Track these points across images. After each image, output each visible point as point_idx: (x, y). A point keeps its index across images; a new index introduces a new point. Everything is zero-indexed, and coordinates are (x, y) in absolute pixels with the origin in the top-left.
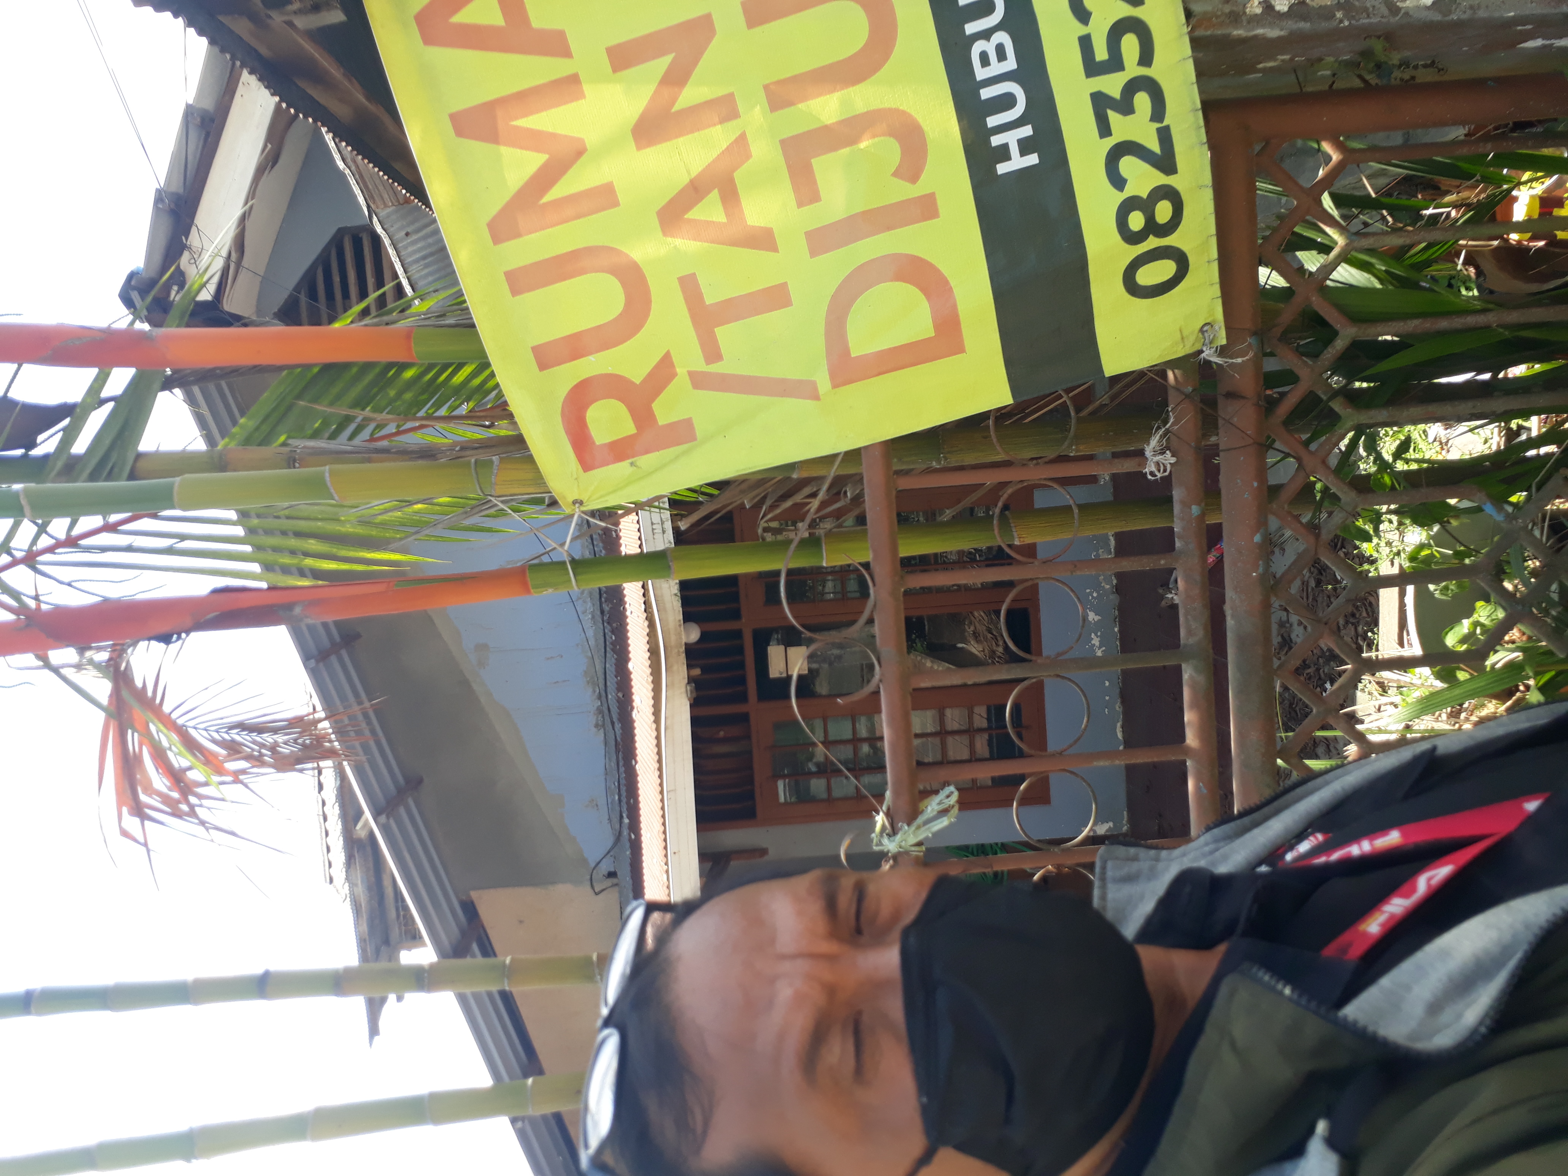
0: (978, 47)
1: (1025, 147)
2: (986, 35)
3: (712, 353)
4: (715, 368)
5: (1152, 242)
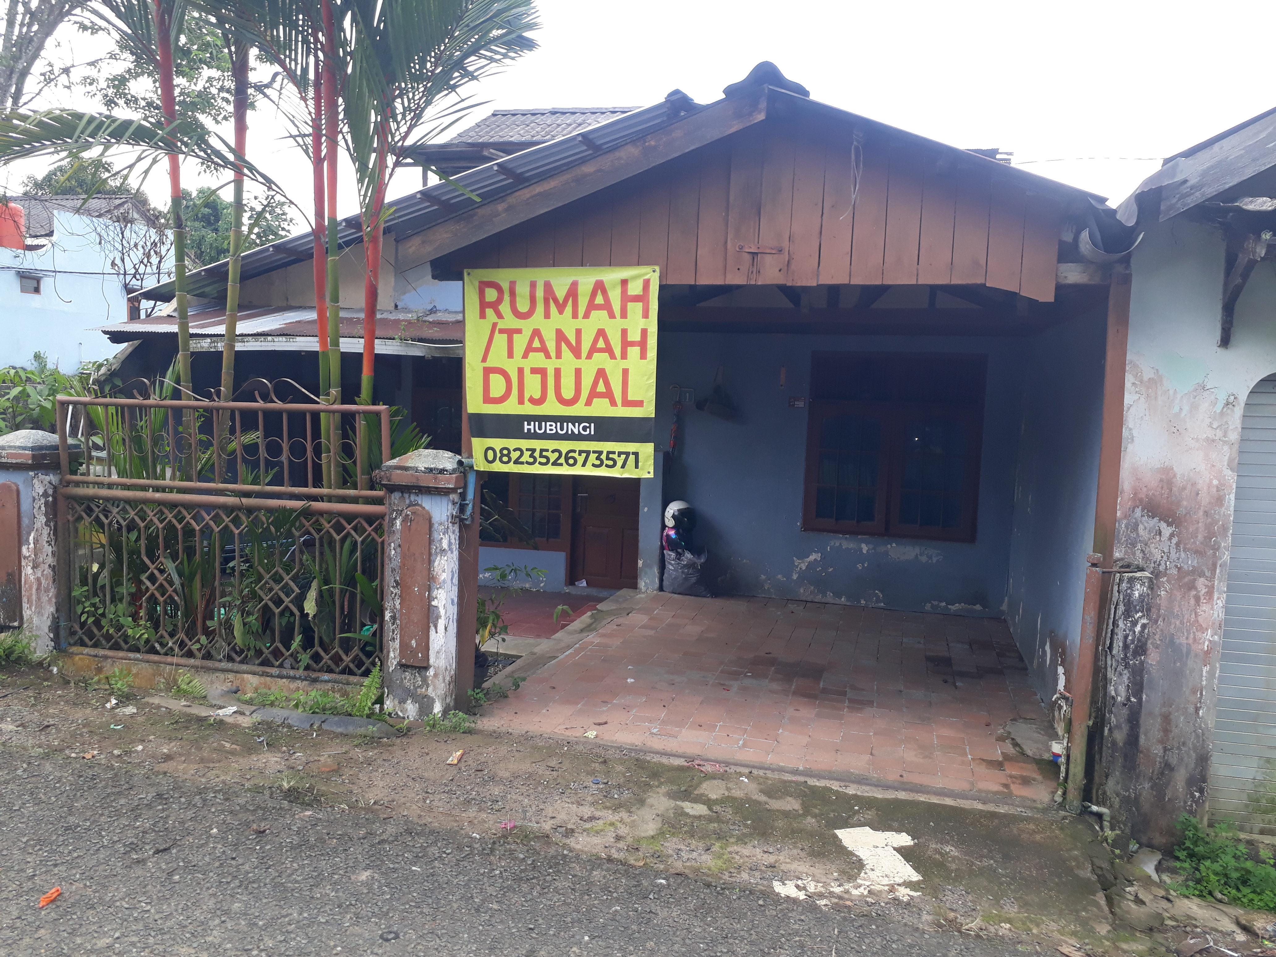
0: (554, 424)
1: (529, 430)
2: (556, 427)
5: (499, 455)
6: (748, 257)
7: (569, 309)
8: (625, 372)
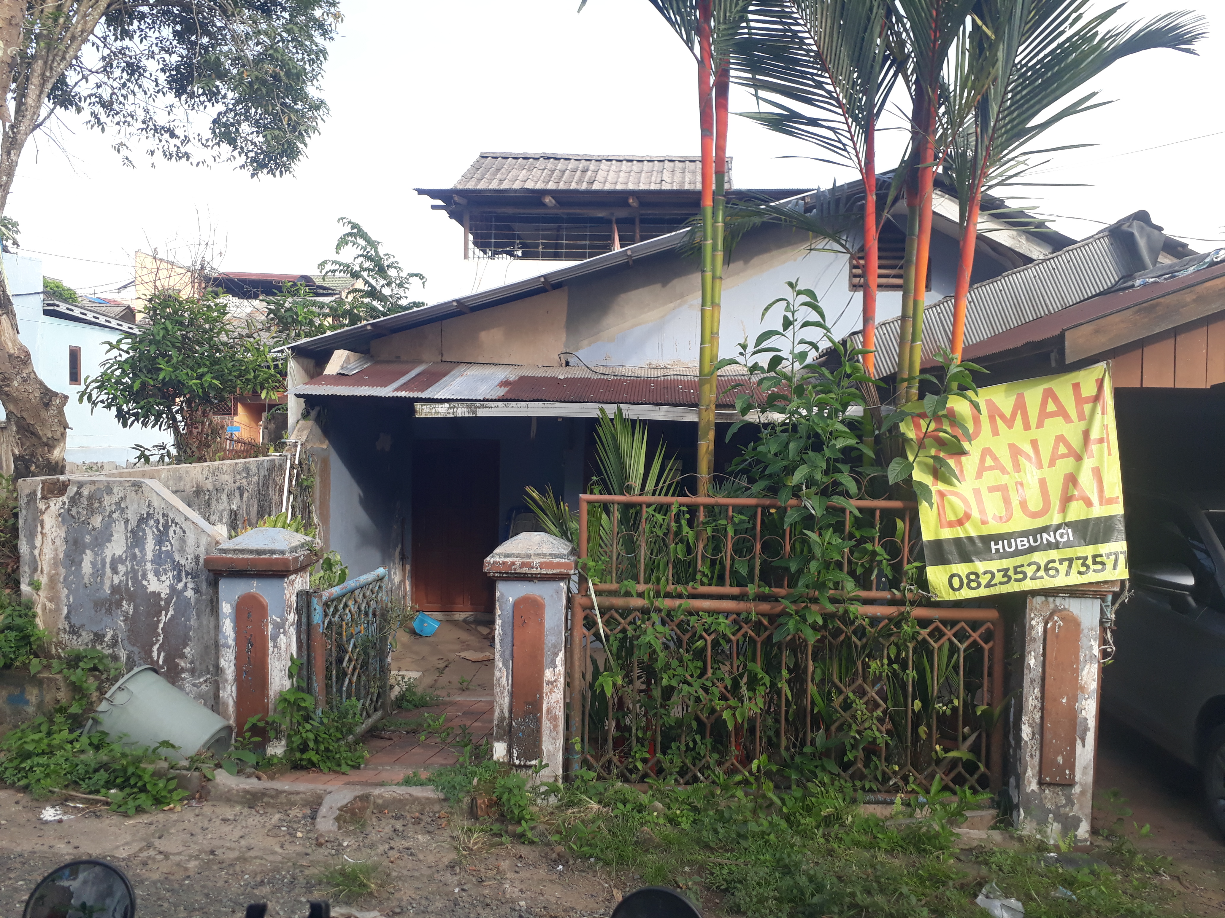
0: (1026, 540)
1: (997, 550)
2: (1029, 542)
5: (965, 581)
7: (1019, 422)
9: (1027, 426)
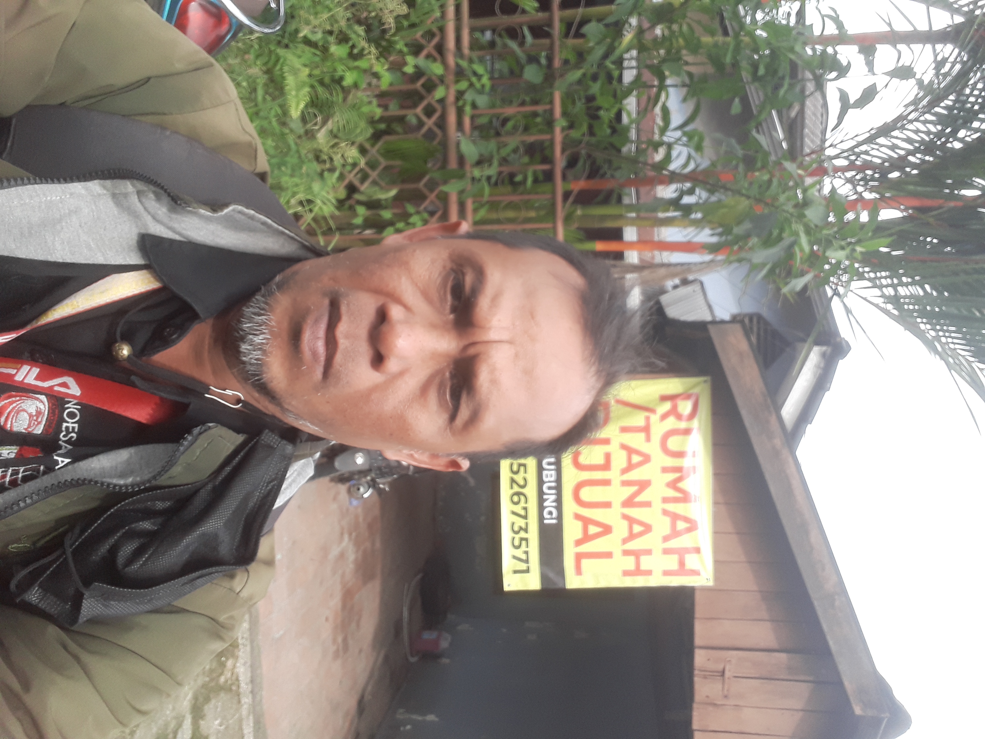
0: (553, 479)
2: (549, 482)
3: (648, 419)
4: (647, 414)
6: (720, 667)
7: (672, 493)
8: (608, 555)
9: (665, 500)
